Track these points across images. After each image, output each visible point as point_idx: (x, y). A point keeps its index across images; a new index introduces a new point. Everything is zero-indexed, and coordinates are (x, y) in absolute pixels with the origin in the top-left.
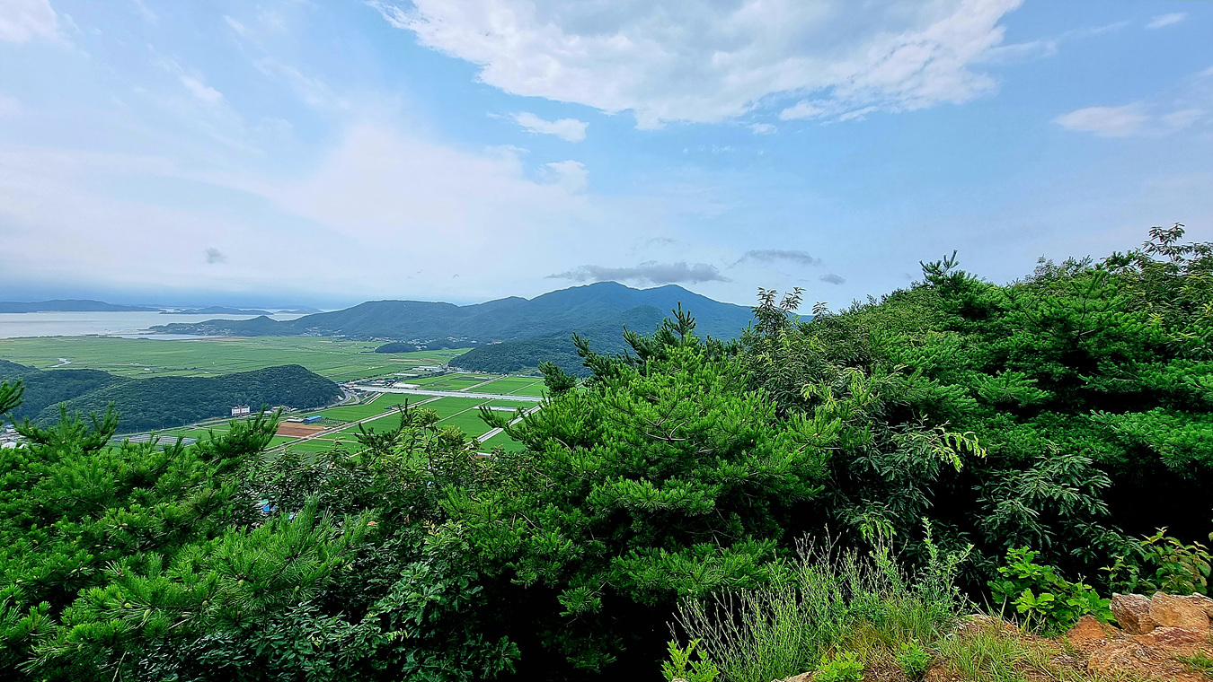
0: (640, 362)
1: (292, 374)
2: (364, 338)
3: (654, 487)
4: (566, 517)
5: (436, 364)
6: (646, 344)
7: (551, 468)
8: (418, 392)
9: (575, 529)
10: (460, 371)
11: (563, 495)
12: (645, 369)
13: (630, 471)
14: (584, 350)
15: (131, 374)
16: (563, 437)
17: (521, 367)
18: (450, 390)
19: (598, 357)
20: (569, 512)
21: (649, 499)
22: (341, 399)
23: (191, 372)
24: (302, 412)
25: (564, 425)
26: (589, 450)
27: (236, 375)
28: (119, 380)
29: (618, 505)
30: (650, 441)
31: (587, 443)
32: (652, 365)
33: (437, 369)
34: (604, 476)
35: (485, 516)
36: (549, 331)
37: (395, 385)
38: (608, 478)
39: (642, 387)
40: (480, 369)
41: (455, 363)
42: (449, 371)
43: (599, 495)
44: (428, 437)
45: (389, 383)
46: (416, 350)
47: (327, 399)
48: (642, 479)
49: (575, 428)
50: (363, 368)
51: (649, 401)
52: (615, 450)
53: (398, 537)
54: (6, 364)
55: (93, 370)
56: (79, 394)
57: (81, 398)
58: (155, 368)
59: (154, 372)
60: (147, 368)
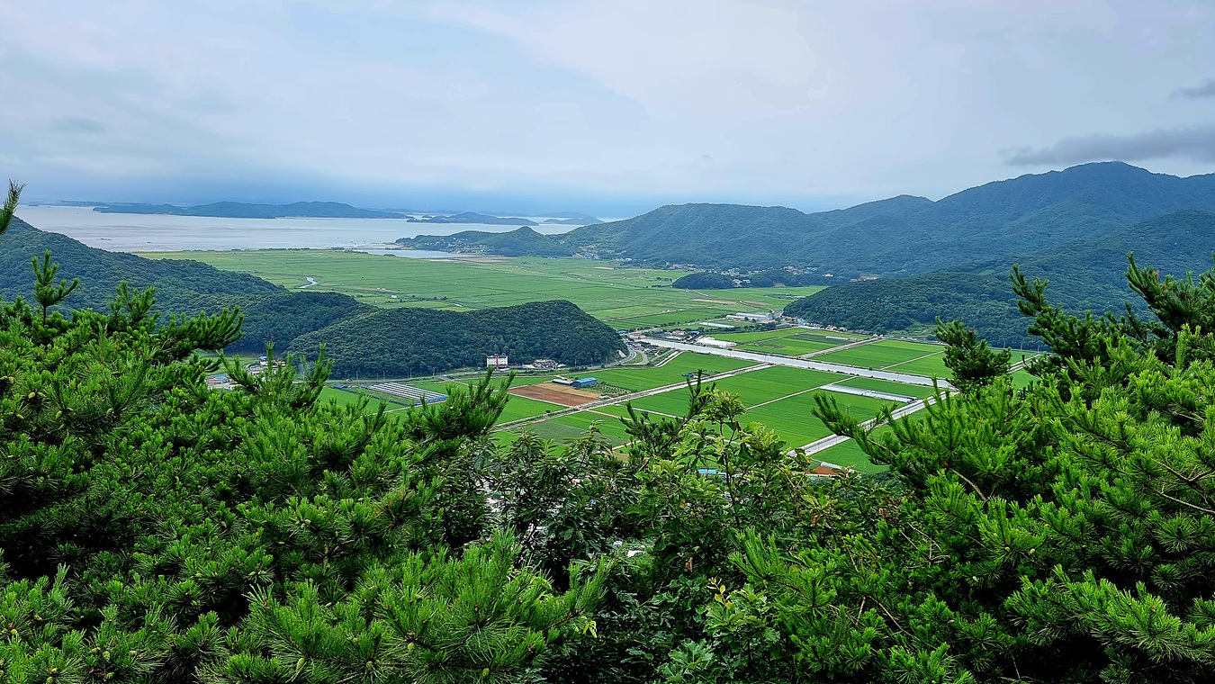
0: (1162, 334)
1: (560, 314)
2: (658, 264)
3: (1172, 611)
4: (965, 626)
5: (762, 310)
6: (1182, 297)
7: (941, 528)
8: (734, 354)
9: (981, 652)
10: (803, 325)
11: (961, 581)
12: (1173, 348)
13: (1113, 562)
14: (1032, 301)
15: (380, 302)
16: (969, 471)
17: (908, 324)
18: (783, 355)
19: (1065, 316)
20: (972, 616)
21: (1153, 634)
22: (623, 355)
23: (442, 304)
24: (571, 371)
25: (973, 448)
26: (1023, 505)
27: (492, 311)
28: (366, 308)
29: (1078, 628)
30: (1169, 509)
31: (1017, 490)
32: (1193, 344)
33: (765, 319)
34: (1050, 562)
35: (806, 596)
36: (969, 261)
37: (701, 340)
38: (1058, 569)
39: (1162, 389)
40: (836, 323)
41: (795, 310)
42: (784, 323)
43: (1034, 601)
44: (723, 440)
45: (691, 336)
46: (732, 287)
47: (604, 354)
48: (1140, 586)
49: (998, 457)
50: (656, 311)
51: (1177, 421)
52: (1080, 516)
53: (674, 591)
54: (259, 282)
55: (340, 295)
56: (326, 323)
57: (328, 329)
58: (403, 296)
59: (401, 301)
60: (394, 294)
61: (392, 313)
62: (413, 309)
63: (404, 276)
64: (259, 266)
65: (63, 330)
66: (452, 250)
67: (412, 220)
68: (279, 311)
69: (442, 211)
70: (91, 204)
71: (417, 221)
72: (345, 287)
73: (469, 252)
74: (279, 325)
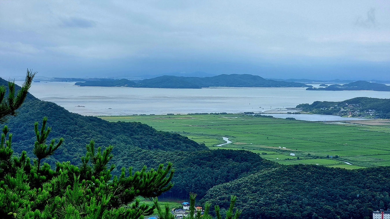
15: (280, 159)
23: (333, 162)
54: (186, 140)
55: (248, 152)
56: (236, 177)
57: (238, 181)
58: (300, 154)
59: (298, 159)
60: (293, 152)
61: (291, 169)
62: (308, 165)
63: (301, 136)
64: (187, 128)
65: (50, 177)
66: (345, 114)
67: (310, 89)
68: (200, 165)
69: (337, 81)
70: (73, 80)
71: (315, 89)
72: (253, 146)
73: (359, 116)
74: (200, 177)
